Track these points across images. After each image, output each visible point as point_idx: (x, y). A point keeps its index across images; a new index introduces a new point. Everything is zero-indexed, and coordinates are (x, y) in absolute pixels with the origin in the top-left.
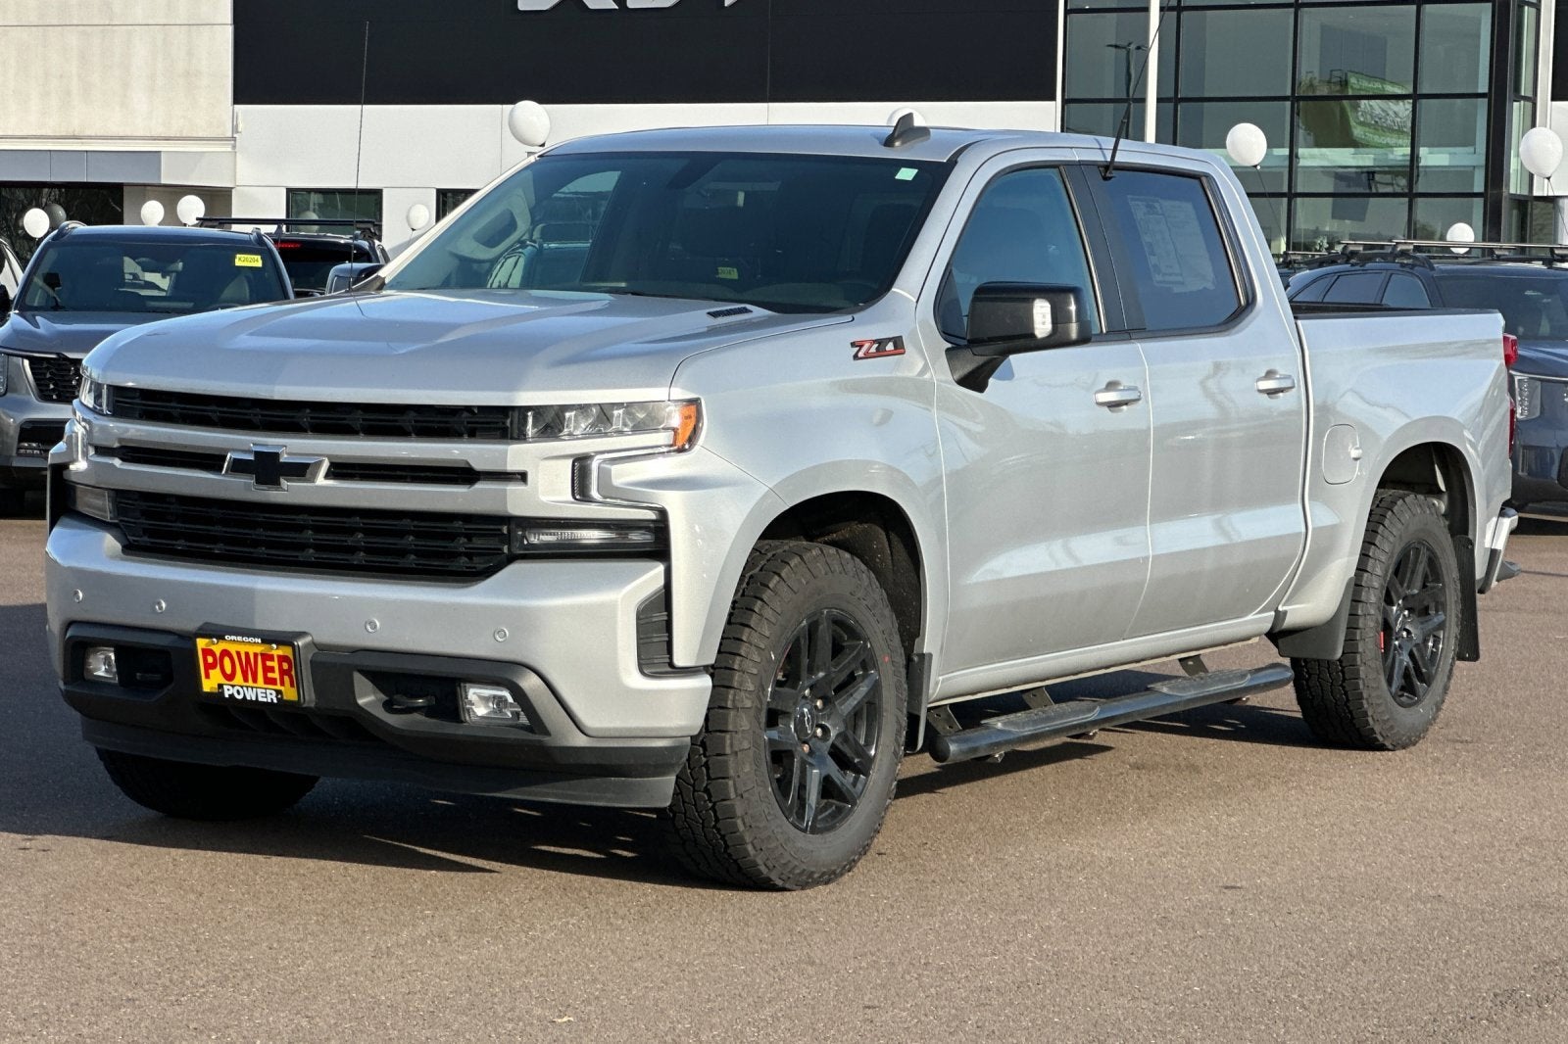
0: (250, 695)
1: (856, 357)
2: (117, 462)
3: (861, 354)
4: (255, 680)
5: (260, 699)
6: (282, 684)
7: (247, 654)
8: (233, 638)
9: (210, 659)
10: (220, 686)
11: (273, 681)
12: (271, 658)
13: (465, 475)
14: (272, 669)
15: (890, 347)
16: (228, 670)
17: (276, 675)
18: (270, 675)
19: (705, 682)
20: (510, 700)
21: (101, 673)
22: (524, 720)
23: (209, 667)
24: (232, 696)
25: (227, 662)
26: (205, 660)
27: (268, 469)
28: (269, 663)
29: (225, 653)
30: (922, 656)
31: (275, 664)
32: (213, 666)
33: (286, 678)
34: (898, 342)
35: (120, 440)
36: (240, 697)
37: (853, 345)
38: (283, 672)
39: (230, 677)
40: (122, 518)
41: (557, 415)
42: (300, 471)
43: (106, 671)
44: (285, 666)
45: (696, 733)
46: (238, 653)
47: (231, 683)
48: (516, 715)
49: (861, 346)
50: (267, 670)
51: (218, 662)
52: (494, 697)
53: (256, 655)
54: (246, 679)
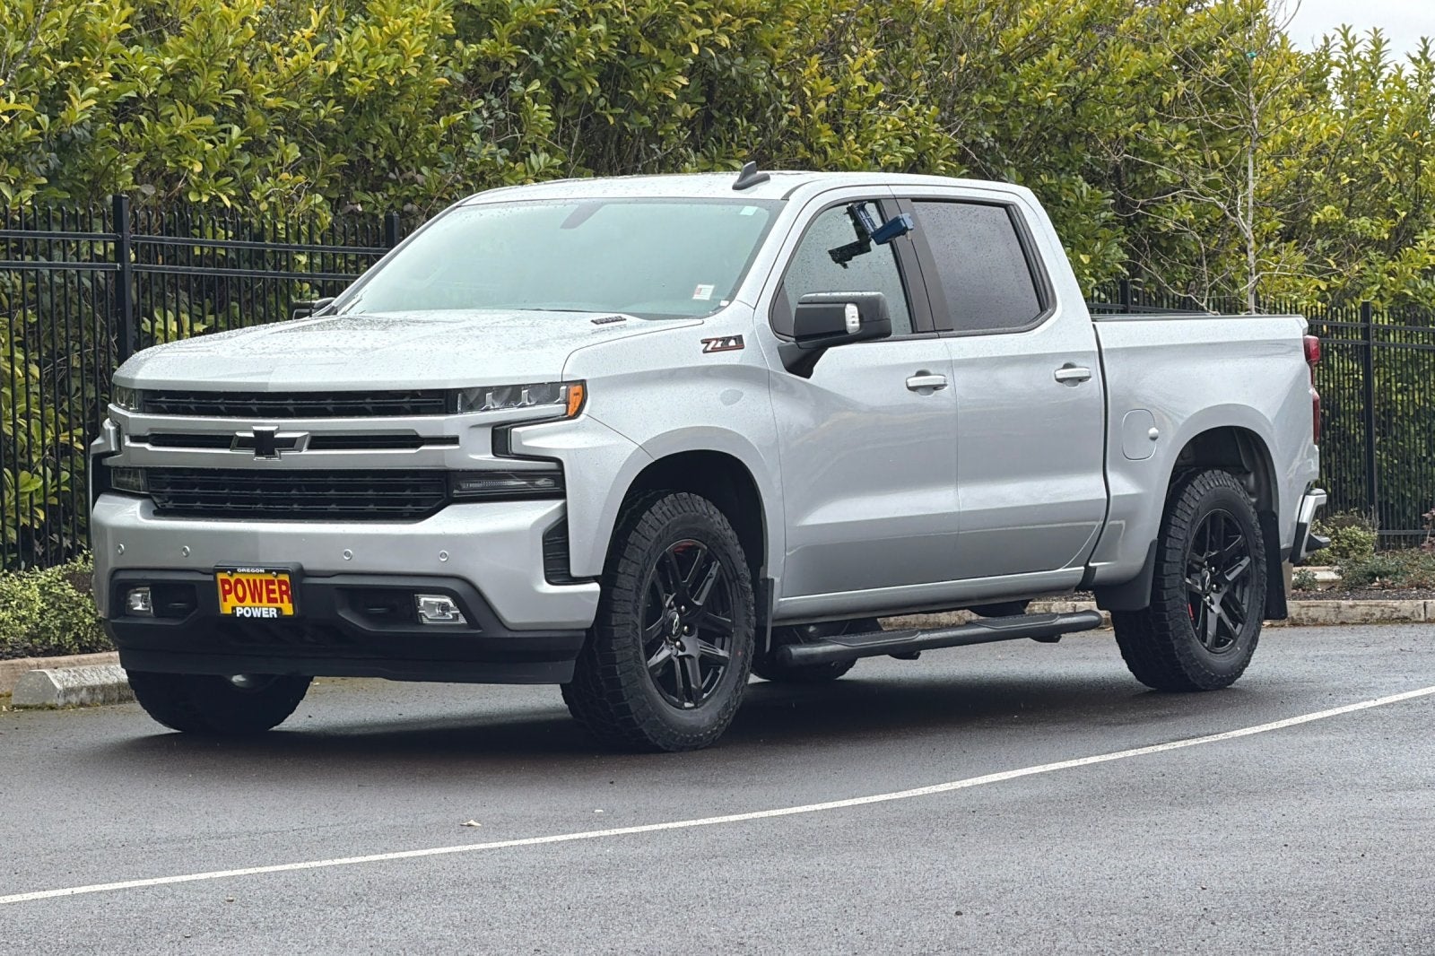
0: (256, 613)
1: (705, 351)
2: (147, 446)
3: (709, 349)
4: (260, 601)
5: (264, 616)
6: (282, 601)
7: (255, 581)
8: (243, 570)
9: (227, 587)
10: (234, 608)
11: (275, 600)
12: (272, 583)
13: (412, 440)
14: (273, 591)
15: (732, 343)
16: (241, 594)
17: (277, 595)
18: (272, 596)
19: (595, 587)
20: (451, 604)
21: (139, 608)
22: (462, 620)
23: (226, 593)
24: (242, 615)
25: (240, 588)
26: (223, 587)
27: (265, 444)
28: (271, 587)
29: (238, 581)
30: (766, 580)
31: (276, 587)
32: (229, 592)
33: (285, 597)
34: (739, 339)
35: (151, 429)
36: (248, 616)
37: (703, 342)
38: (282, 593)
39: (241, 600)
40: (151, 489)
41: (480, 394)
42: (290, 444)
43: (143, 606)
44: (284, 588)
45: (589, 626)
46: (248, 581)
47: (242, 604)
48: (456, 617)
49: (708, 343)
50: (270, 592)
51: (233, 589)
52: (440, 603)
53: (261, 581)
54: (254, 601)
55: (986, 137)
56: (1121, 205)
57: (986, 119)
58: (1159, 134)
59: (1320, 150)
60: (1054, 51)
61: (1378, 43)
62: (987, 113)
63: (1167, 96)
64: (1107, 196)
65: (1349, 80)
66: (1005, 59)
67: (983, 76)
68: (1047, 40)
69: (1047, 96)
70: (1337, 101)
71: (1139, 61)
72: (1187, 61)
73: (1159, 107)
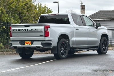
55: (8, 10)
56: (20, 17)
57: (8, 9)
58: (23, 11)
59: (36, 13)
60: (14, 3)
61: (41, 4)
62: (8, 8)
63: (24, 7)
64: (19, 16)
65: (39, 8)
66: (10, 3)
67: (8, 5)
68: (14, 2)
69: (14, 7)
70: (38, 9)
71: (22, 4)
72: (26, 4)
73: (23, 8)
